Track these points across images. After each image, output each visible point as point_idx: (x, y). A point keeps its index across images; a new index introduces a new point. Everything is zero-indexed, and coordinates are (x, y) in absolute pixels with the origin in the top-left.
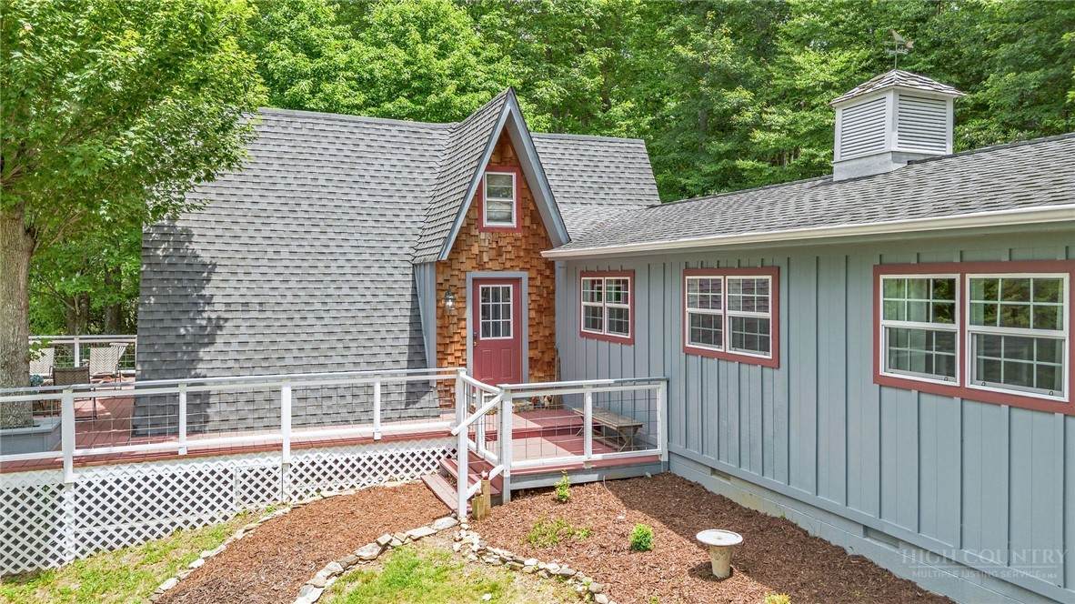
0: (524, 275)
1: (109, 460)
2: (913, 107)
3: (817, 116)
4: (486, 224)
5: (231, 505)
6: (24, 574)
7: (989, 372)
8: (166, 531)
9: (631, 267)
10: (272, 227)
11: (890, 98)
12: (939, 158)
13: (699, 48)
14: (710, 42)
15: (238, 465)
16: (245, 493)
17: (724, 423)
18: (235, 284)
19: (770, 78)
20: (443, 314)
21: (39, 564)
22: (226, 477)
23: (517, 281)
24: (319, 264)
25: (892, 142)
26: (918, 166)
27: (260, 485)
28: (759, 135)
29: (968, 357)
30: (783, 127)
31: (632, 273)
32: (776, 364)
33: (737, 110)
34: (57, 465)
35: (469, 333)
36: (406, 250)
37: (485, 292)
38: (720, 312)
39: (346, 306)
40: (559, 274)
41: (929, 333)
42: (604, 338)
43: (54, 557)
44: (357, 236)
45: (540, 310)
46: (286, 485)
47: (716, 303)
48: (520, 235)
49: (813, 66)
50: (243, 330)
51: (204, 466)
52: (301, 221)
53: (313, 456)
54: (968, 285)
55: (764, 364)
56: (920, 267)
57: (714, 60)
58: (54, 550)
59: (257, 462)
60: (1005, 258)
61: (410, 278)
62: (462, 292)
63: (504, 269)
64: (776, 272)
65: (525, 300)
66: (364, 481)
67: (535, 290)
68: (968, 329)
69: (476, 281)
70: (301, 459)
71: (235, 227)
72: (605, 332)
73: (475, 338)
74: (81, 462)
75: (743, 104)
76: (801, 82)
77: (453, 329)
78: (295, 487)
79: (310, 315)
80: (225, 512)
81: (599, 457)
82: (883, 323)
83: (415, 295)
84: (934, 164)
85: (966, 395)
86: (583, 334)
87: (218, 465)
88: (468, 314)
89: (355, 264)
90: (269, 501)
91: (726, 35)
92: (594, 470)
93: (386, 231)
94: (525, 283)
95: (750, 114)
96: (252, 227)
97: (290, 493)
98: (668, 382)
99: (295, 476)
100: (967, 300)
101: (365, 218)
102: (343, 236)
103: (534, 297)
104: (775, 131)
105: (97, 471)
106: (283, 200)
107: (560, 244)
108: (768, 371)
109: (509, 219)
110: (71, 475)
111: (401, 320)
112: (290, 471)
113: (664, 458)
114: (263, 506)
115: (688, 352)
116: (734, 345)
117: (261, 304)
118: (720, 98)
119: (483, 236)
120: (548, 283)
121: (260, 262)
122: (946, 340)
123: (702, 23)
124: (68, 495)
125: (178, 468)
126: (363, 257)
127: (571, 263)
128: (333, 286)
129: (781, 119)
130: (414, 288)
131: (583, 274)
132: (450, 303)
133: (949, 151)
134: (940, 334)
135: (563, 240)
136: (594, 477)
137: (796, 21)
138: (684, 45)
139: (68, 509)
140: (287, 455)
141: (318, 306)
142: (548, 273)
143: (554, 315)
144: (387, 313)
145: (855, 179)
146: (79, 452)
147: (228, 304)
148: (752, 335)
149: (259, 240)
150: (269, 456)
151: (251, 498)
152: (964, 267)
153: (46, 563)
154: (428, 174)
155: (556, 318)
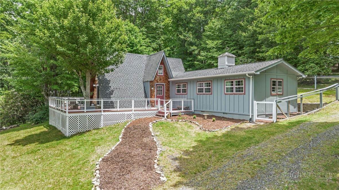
0: (164, 84)
1: (108, 111)
2: (229, 58)
3: (211, 54)
4: (158, 74)
5: (125, 120)
6: (96, 129)
7: (237, 91)
8: (116, 123)
9: (187, 82)
10: (118, 74)
11: (226, 57)
12: (232, 66)
13: (185, 36)
14: (187, 35)
15: (126, 113)
16: (127, 118)
17: (203, 104)
18: (114, 84)
19: (201, 44)
20: (151, 90)
21: (98, 127)
22: (124, 115)
23: (163, 85)
24: (128, 81)
25: (227, 63)
26: (230, 67)
27: (129, 116)
28: (199, 57)
29: (234, 90)
30: (204, 56)
31: (187, 83)
32: (211, 94)
33: (194, 51)
34: (101, 111)
35: (155, 94)
36: (142, 79)
37: (158, 86)
38: (203, 87)
39: (133, 89)
40: (171, 84)
41: (231, 87)
42: (181, 94)
43: (100, 126)
44: (133, 76)
45: (167, 90)
46: (133, 116)
47: (202, 86)
48: (164, 77)
49: (211, 44)
50: (117, 93)
51: (121, 113)
52: (123, 73)
53: (137, 112)
54: (234, 81)
55: (210, 94)
56: (230, 80)
57: (188, 39)
58: (100, 125)
59: (129, 113)
60: (238, 78)
61: (143, 84)
62: (154, 87)
63: (161, 83)
64: (212, 81)
65: (165, 88)
66: (144, 117)
67: (166, 87)
68: (235, 86)
69: (157, 85)
70: (135, 112)
71: (112, 74)
72: (181, 93)
73: (156, 95)
74: (104, 111)
75: (195, 50)
76: (208, 47)
77: (153, 93)
78: (134, 117)
79: (127, 90)
80: (124, 121)
81: (184, 111)
82: (226, 87)
83: (144, 87)
84: (232, 67)
85: (235, 94)
86: (176, 94)
87: (123, 113)
88: (155, 90)
89: (133, 81)
90: (130, 119)
91: (191, 34)
92: (184, 113)
93: (137, 75)
94: (165, 85)
95: (196, 52)
96: (115, 74)
97: (133, 118)
98: (194, 99)
99: (134, 115)
100: (234, 83)
101: (134, 73)
102: (131, 76)
103: (166, 88)
104: (203, 56)
105: (106, 113)
106: (119, 69)
107: (172, 78)
108: (210, 95)
109: (162, 74)
110: (103, 113)
111: (143, 92)
112: (133, 114)
113: (193, 111)
114: (130, 120)
115: (198, 94)
116: (205, 92)
117: (119, 88)
118: (190, 48)
119: (158, 76)
120: (168, 85)
121: (118, 81)
122: (232, 88)
123: (185, 30)
124: (102, 116)
125: (118, 113)
126: (135, 80)
127: (173, 82)
128: (130, 85)
129: (204, 54)
130: (144, 86)
131: (176, 83)
132: (153, 89)
133: (234, 65)
134: (232, 87)
135: (172, 77)
136: (183, 114)
137: (206, 33)
138: (181, 35)
139: (102, 119)
140: (133, 112)
141: (129, 89)
142: (168, 83)
143: (169, 91)
144: (140, 90)
145: (221, 69)
146: (104, 110)
147: (113, 88)
148: (209, 90)
149: (117, 77)
150: (131, 112)
151: (128, 118)
152: (234, 79)
153: (99, 127)
154: (143, 65)
155: (170, 92)
